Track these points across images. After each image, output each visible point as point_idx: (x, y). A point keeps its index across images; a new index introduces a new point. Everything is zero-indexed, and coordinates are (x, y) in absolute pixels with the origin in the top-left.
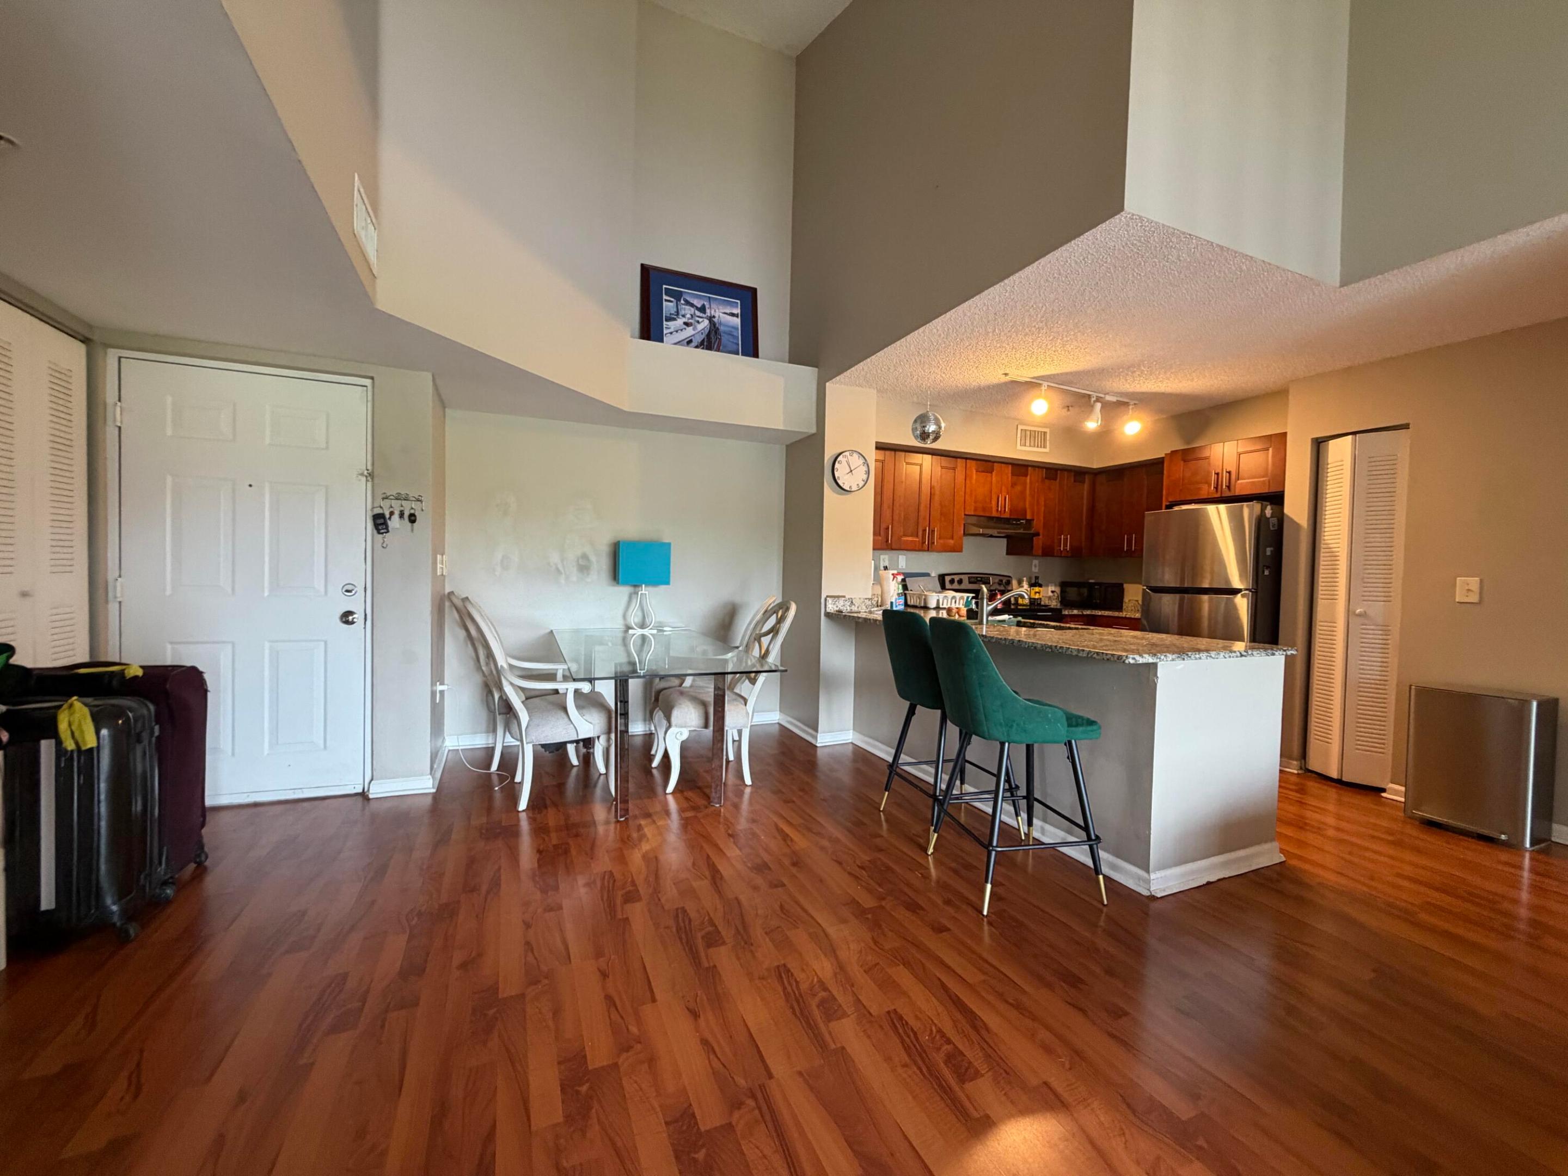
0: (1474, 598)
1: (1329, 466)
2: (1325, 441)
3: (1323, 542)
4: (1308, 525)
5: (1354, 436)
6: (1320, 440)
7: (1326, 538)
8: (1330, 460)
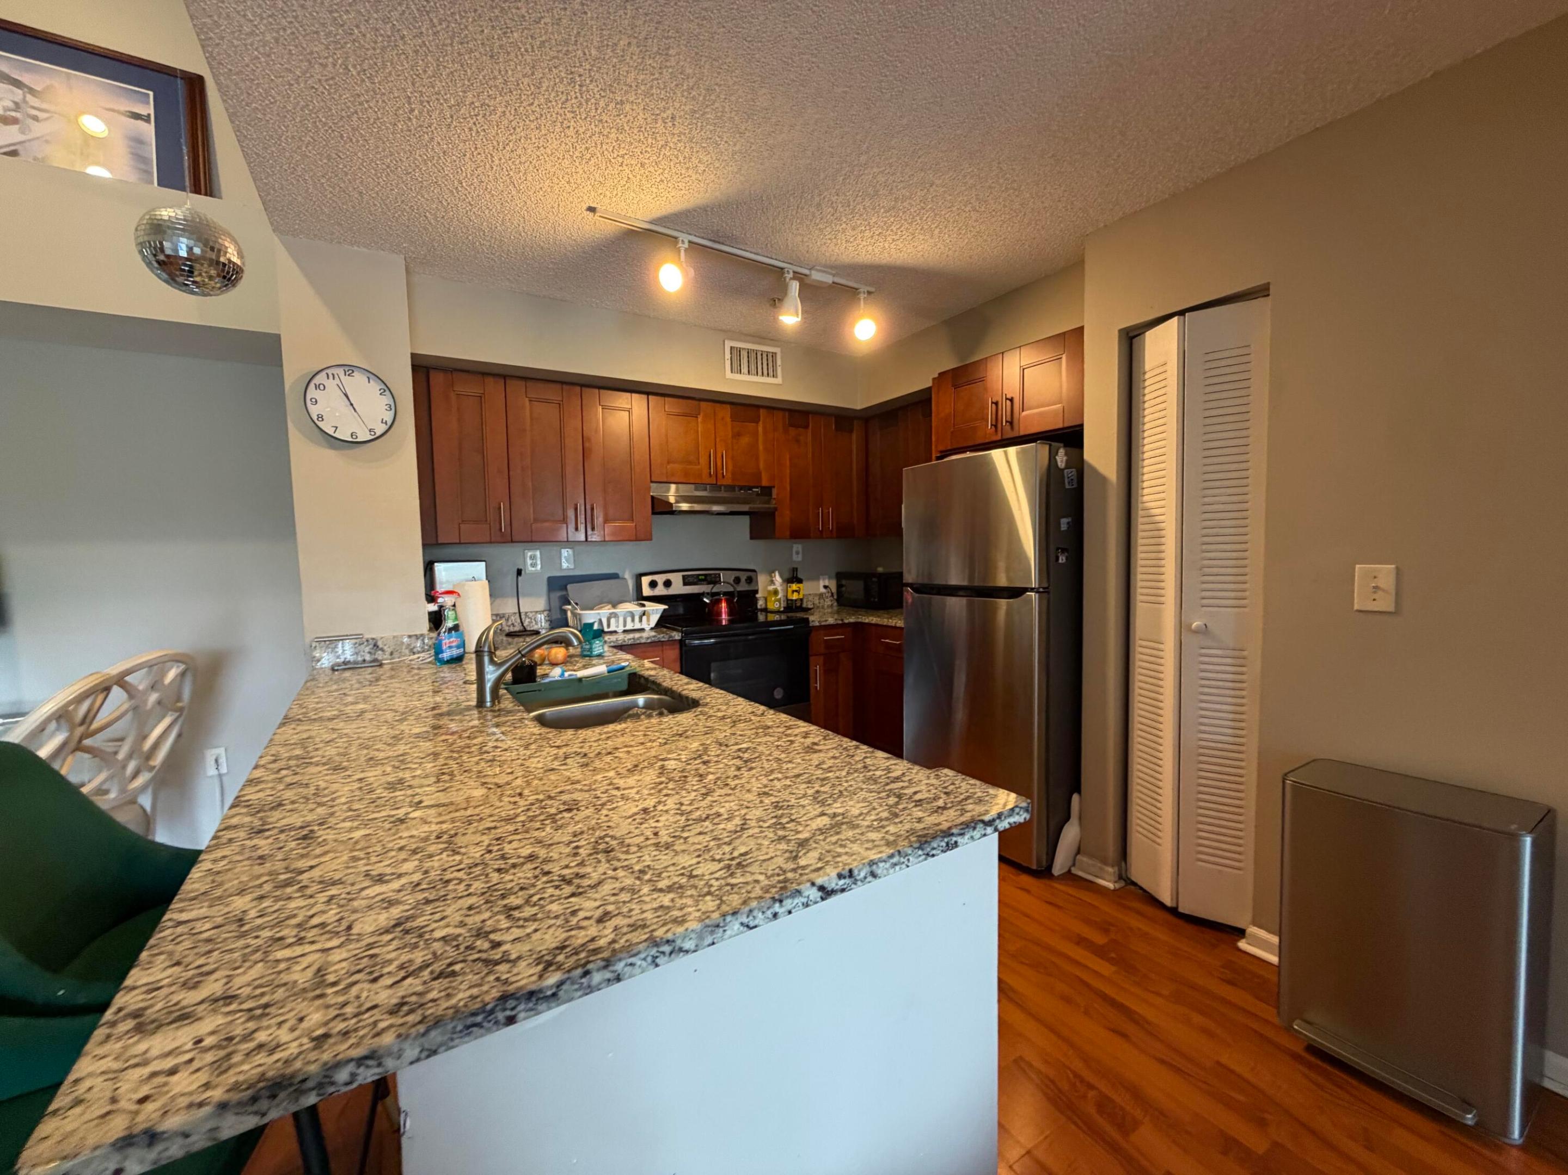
0: (1385, 603)
1: (1147, 376)
2: (1139, 335)
3: (1140, 506)
4: (1118, 478)
5: (1182, 317)
6: (1131, 334)
7: (1145, 498)
8: (1147, 367)
